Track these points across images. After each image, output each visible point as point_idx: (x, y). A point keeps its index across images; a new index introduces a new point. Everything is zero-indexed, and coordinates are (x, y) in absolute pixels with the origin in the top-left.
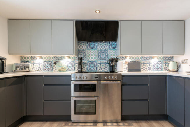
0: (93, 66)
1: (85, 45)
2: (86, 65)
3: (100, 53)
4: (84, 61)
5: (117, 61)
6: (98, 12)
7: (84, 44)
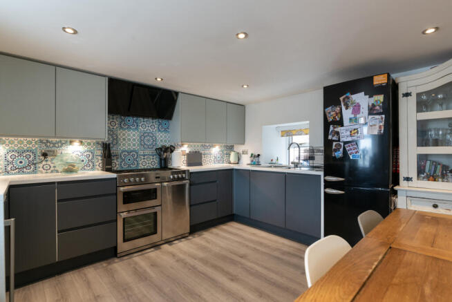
0: (132, 159)
1: (115, 120)
2: (117, 158)
3: (143, 136)
4: (113, 150)
5: (172, 151)
6: (159, 79)
7: (113, 118)
